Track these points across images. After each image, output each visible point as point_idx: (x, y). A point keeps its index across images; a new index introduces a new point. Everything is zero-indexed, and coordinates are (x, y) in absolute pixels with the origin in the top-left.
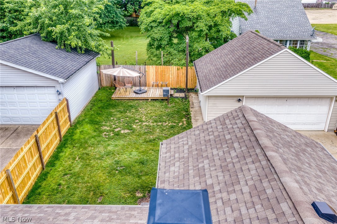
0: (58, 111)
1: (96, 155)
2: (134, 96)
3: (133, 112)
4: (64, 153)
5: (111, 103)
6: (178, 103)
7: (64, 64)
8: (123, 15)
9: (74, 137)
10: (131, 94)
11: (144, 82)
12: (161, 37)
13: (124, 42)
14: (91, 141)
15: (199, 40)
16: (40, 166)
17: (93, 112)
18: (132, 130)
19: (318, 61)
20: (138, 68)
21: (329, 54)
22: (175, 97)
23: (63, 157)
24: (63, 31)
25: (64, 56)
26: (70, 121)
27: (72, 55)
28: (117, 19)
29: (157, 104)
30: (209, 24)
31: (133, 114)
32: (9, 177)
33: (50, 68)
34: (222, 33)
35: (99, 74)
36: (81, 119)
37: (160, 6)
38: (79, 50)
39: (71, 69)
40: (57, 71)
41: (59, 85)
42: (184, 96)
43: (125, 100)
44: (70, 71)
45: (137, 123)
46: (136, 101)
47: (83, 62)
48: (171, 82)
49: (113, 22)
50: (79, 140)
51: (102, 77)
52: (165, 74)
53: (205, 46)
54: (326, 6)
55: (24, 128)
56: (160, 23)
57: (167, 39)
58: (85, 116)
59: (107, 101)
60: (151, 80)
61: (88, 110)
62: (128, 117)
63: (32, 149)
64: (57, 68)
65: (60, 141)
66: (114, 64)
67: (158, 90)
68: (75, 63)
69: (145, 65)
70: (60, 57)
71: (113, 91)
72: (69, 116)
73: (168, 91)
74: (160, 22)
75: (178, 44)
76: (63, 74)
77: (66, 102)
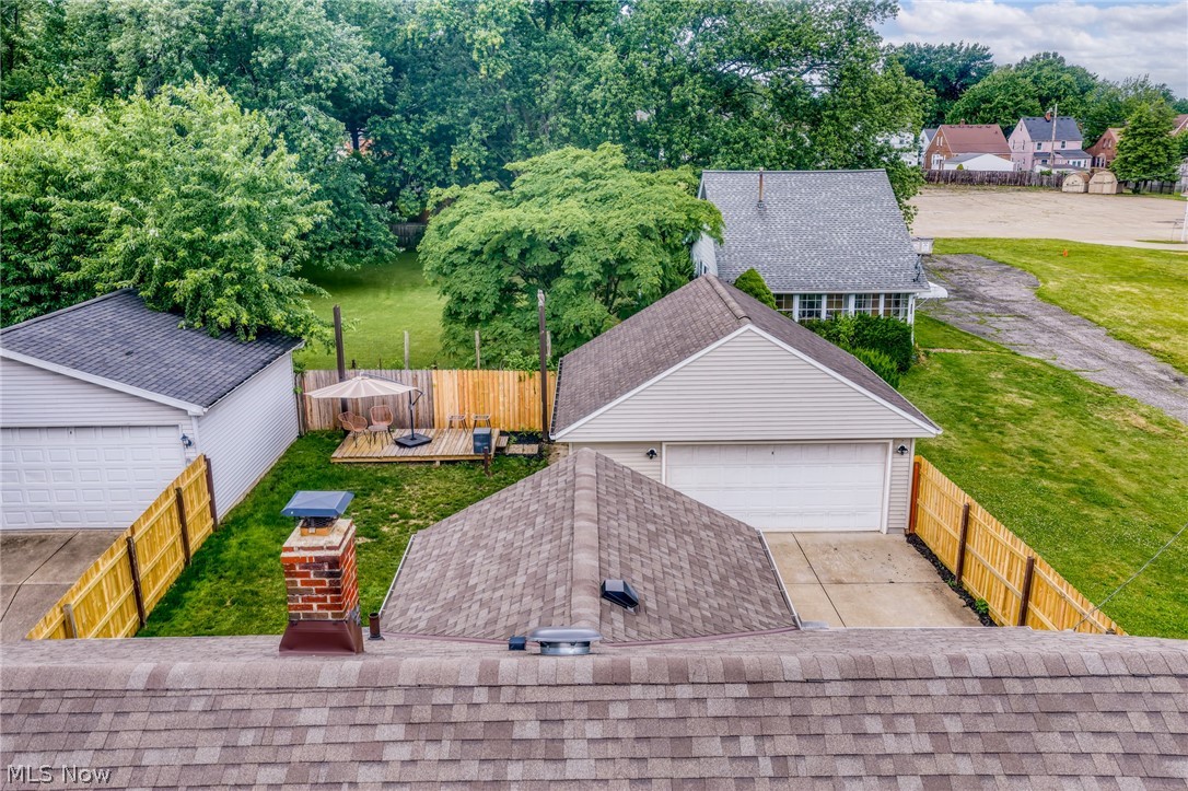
0: (183, 487)
1: (276, 595)
2: (393, 451)
3: (386, 494)
4: (195, 593)
5: (329, 472)
6: (514, 469)
7: (203, 368)
8: (387, 222)
9: (222, 555)
10: (385, 449)
11: (427, 415)
12: (476, 293)
13: (389, 302)
14: (265, 565)
15: (577, 301)
16: (135, 616)
17: (276, 497)
18: (376, 537)
19: (948, 351)
20: (410, 376)
21: (989, 331)
22: (510, 455)
23: (194, 600)
24: (203, 285)
25: (204, 347)
26: (213, 515)
27: (225, 346)
28: (369, 235)
29: (456, 474)
30: (604, 259)
31: (384, 500)
32: (70, 622)
33: (167, 378)
34: (638, 282)
35: (300, 398)
36: (242, 513)
37: (479, 208)
38: (241, 331)
39: (221, 380)
40: (184, 385)
41: (189, 422)
42: (536, 452)
43: (370, 466)
44: (220, 387)
45: (394, 520)
46: (399, 468)
47: (254, 363)
48: (502, 416)
49: (355, 243)
50: (234, 561)
51: (308, 405)
52: (486, 391)
53: (592, 316)
54: (1045, 182)
55: (89, 536)
56: (478, 253)
57: (494, 299)
58: (255, 506)
59: (319, 468)
60: (446, 410)
61: (264, 491)
62: (370, 508)
63: (119, 570)
64: (185, 379)
65: (187, 563)
66: (341, 369)
67: (464, 434)
68: (233, 366)
69: (435, 368)
70: (194, 351)
71: (338, 441)
72: (212, 503)
73: (488, 437)
74: (476, 251)
75: (527, 310)
76: (201, 394)
77: (204, 466)
